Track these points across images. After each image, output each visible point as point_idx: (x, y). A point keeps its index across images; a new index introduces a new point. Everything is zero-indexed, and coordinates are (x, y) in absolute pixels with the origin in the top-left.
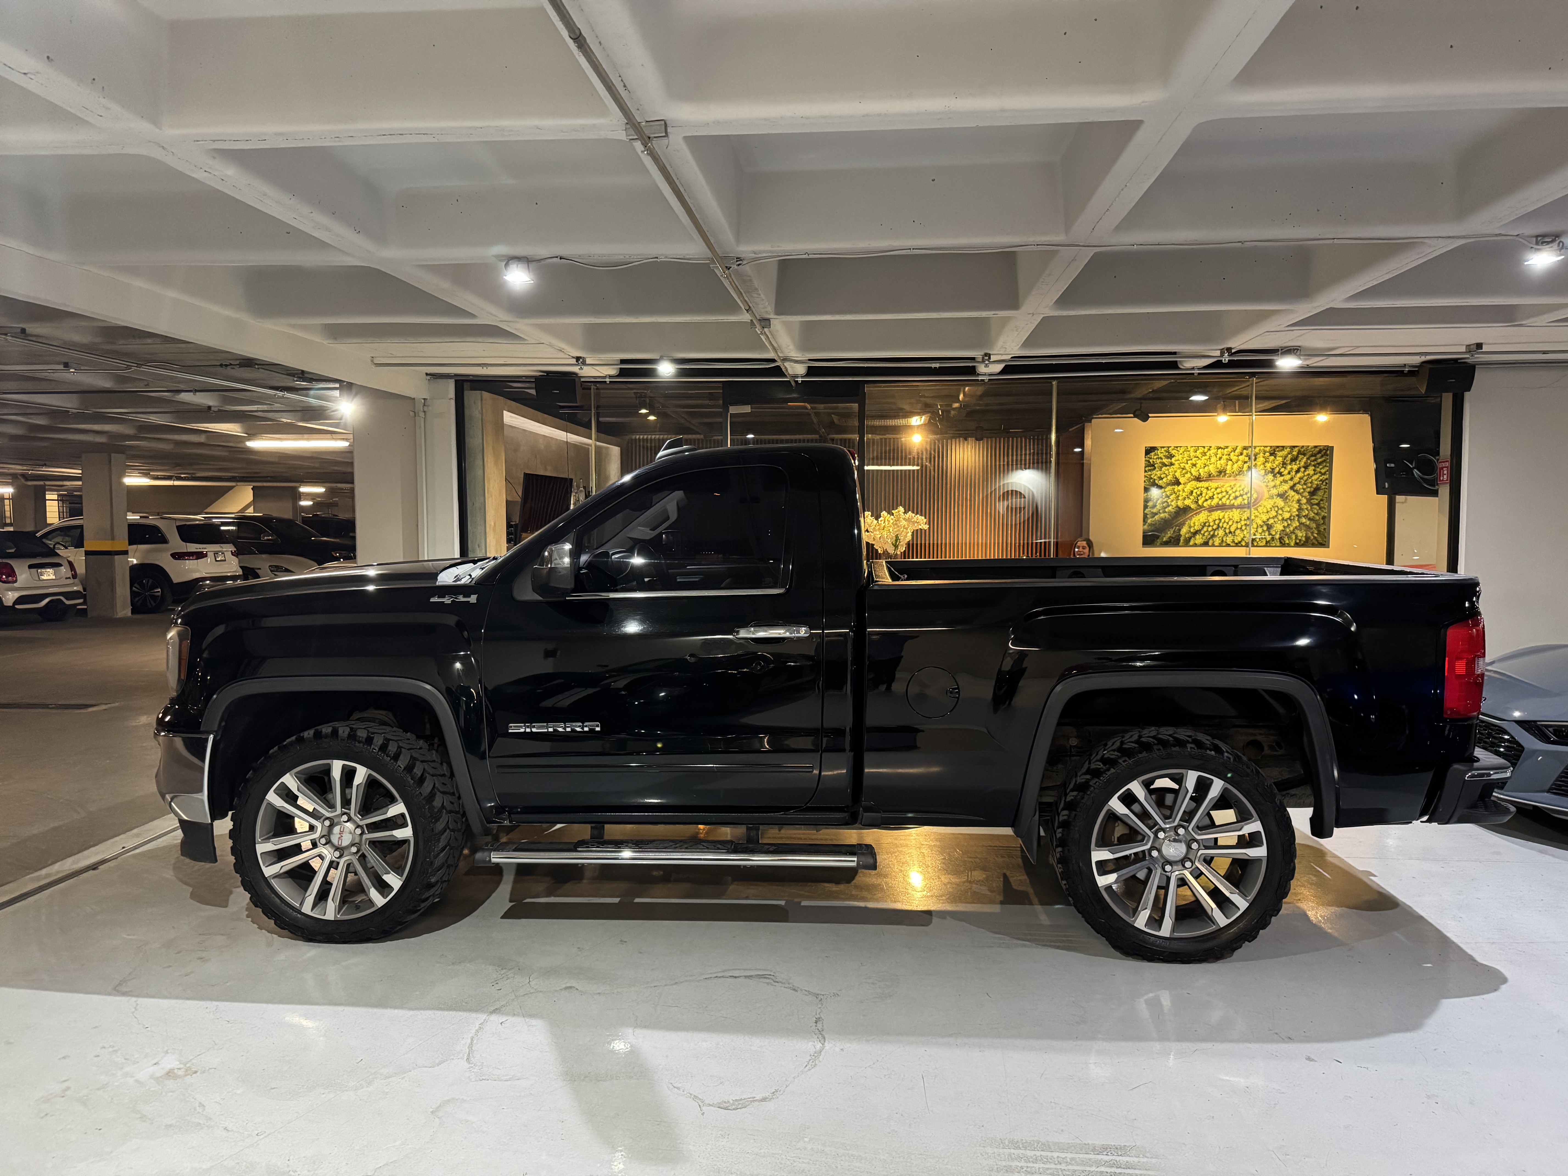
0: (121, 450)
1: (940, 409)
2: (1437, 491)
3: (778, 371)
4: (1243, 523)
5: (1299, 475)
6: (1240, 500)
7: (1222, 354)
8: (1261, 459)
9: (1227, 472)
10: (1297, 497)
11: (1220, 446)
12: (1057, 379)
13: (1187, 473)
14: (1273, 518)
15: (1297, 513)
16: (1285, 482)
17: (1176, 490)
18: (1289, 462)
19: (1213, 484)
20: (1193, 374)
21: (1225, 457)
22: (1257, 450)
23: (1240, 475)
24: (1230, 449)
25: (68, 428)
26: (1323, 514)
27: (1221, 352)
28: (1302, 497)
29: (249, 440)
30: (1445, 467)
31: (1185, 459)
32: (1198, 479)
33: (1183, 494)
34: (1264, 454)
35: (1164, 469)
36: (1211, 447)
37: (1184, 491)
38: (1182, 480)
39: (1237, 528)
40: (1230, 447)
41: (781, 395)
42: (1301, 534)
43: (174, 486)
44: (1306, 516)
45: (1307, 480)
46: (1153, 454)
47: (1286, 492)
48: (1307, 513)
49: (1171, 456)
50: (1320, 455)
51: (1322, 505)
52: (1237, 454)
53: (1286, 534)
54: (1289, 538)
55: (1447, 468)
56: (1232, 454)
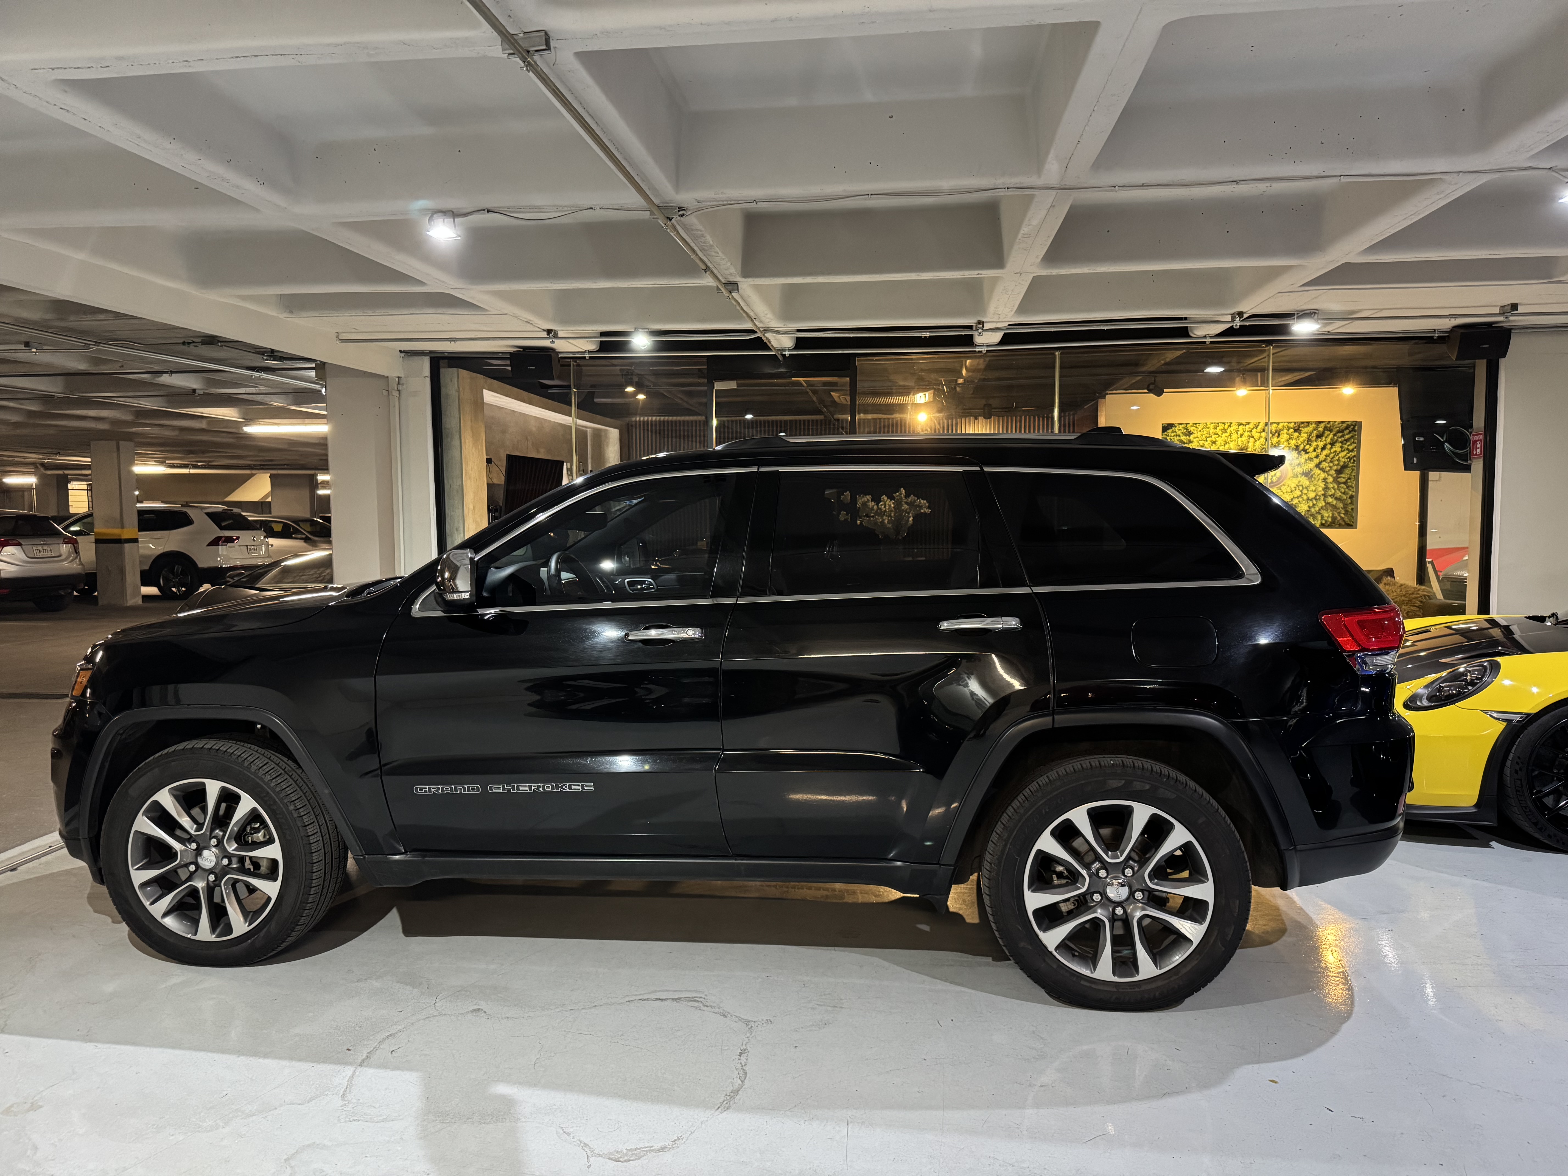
0: (129, 437)
1: (944, 385)
2: (1470, 466)
3: (760, 344)
5: (1325, 452)
7: (1233, 320)
8: (1284, 436)
9: (1248, 450)
10: (1323, 475)
11: (1241, 422)
12: (1060, 350)
14: (1298, 497)
15: (1323, 492)
16: (1311, 459)
18: (1314, 438)
20: (1205, 342)
21: (1246, 434)
24: (1251, 426)
25: (61, 414)
26: (1351, 493)
27: (1232, 317)
28: (1329, 475)
29: (246, 425)
30: (1478, 440)
31: (1204, 436)
34: (1288, 430)
36: (1231, 423)
40: (1252, 424)
41: (768, 370)
42: (1327, 514)
43: (190, 474)
44: (1332, 496)
45: (1334, 457)
46: (1170, 431)
47: (1311, 470)
48: (1333, 492)
49: (1189, 434)
50: (1348, 431)
51: (1350, 484)
52: (1259, 430)
53: (1311, 515)
54: (1315, 518)
55: (1481, 441)
56: (1254, 430)
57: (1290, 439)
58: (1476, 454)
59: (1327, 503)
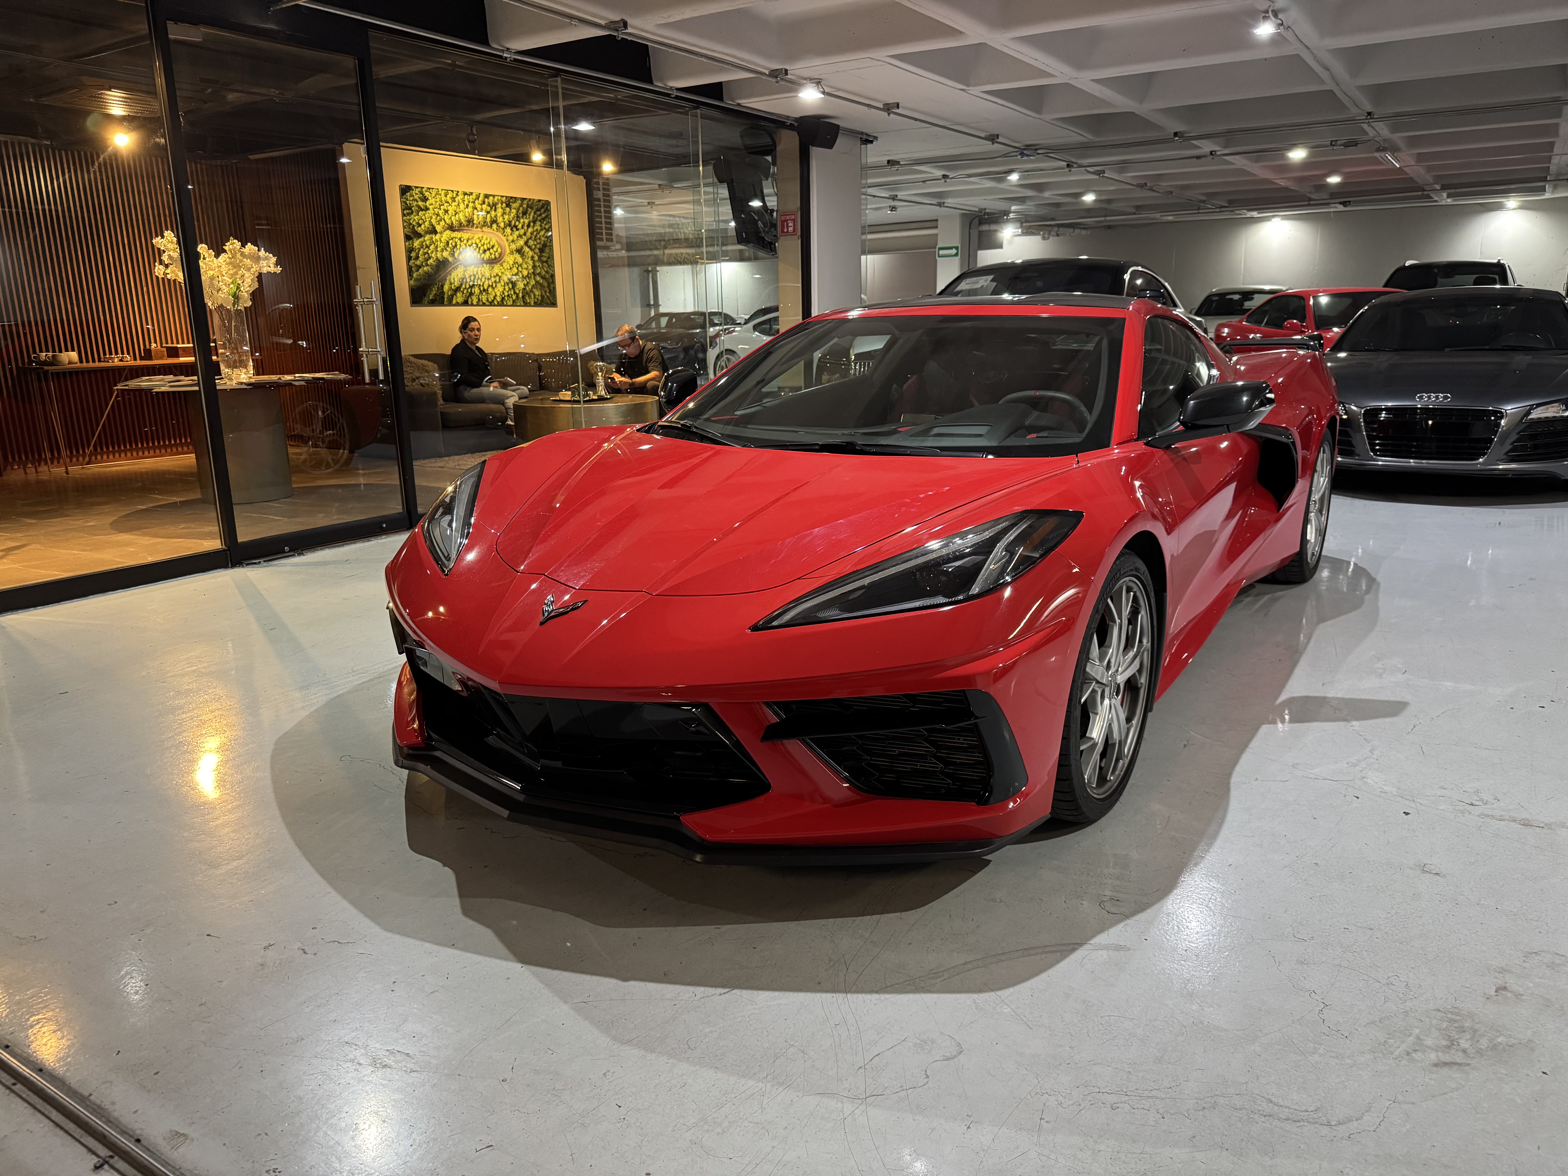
4: (493, 279)
5: (530, 230)
6: (488, 252)
8: (500, 211)
9: (475, 222)
10: (531, 253)
11: (465, 191)
13: (441, 220)
14: (516, 274)
15: (532, 271)
16: (520, 236)
17: (434, 240)
18: (521, 215)
19: (465, 235)
21: (471, 205)
22: (496, 199)
23: (485, 226)
24: (474, 196)
26: (551, 272)
28: (535, 253)
30: (789, 220)
31: (437, 204)
32: (451, 228)
33: (441, 245)
34: (502, 204)
35: (420, 213)
36: (458, 192)
37: (441, 241)
38: (439, 228)
39: (489, 286)
40: (474, 194)
42: (537, 293)
44: (539, 274)
45: (536, 236)
46: (408, 194)
47: (522, 247)
48: (539, 270)
49: (425, 199)
50: (543, 210)
51: (549, 263)
52: (480, 202)
53: (527, 293)
54: (529, 296)
55: (794, 220)
56: (477, 202)
57: (504, 213)
58: (788, 231)
59: (537, 282)
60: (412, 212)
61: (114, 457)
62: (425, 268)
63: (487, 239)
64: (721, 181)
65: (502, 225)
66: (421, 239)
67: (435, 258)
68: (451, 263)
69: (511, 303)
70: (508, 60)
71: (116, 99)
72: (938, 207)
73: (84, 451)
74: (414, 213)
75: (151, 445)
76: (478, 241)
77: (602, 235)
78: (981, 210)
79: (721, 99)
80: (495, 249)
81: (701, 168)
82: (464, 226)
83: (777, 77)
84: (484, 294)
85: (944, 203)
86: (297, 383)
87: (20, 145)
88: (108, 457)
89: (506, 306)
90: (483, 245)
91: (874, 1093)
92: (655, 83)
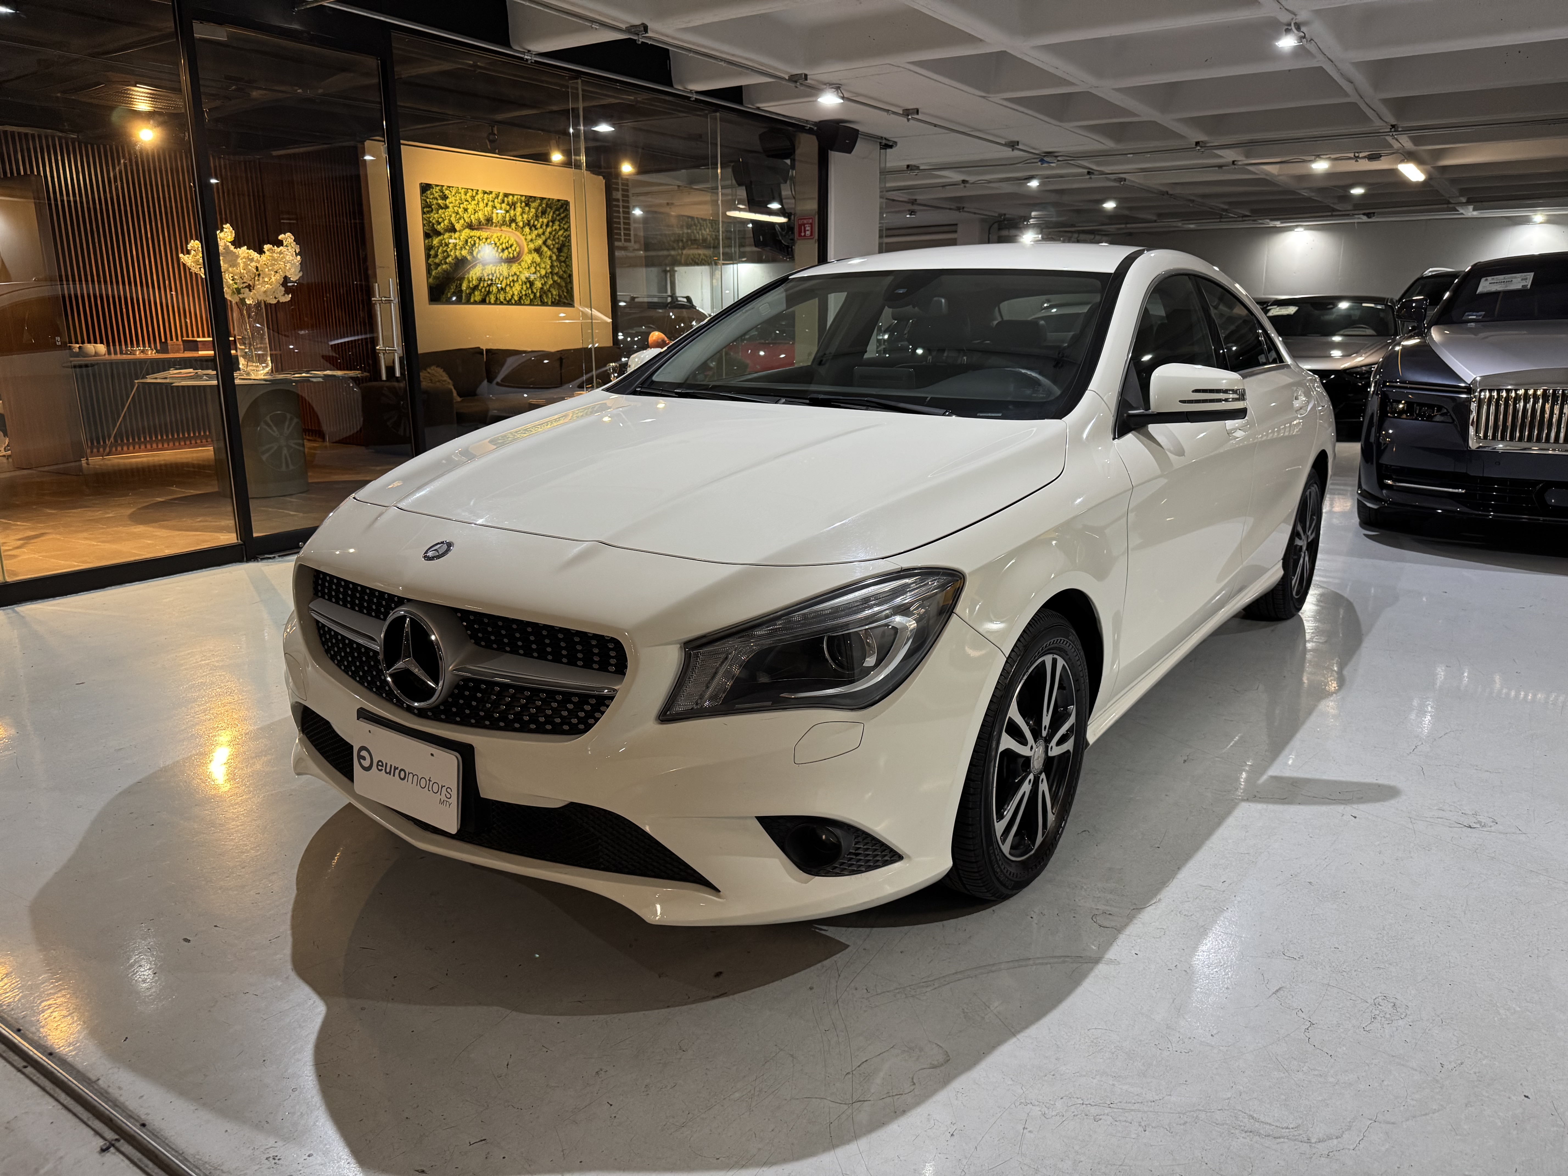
2: (793, 248)
4: (511, 278)
5: (549, 230)
6: (506, 251)
8: (519, 210)
9: (494, 221)
10: (549, 253)
11: (485, 190)
13: (460, 218)
14: (535, 273)
15: (550, 270)
16: (539, 236)
17: (453, 238)
18: (540, 215)
19: (484, 234)
21: (490, 204)
22: (515, 199)
23: (504, 225)
24: (493, 195)
26: (569, 272)
28: (553, 253)
30: (806, 224)
31: (457, 202)
32: (470, 226)
33: (460, 243)
34: (521, 204)
35: (440, 211)
36: (478, 190)
37: (460, 239)
38: (458, 227)
39: (507, 285)
40: (494, 193)
42: (555, 292)
44: (557, 274)
45: (554, 236)
46: (429, 192)
47: (541, 247)
48: (556, 270)
49: (445, 197)
50: (562, 210)
51: (568, 263)
52: (499, 201)
53: (545, 293)
54: (547, 296)
55: (811, 224)
56: (496, 201)
57: (523, 212)
58: (805, 235)
59: (554, 281)
60: (432, 210)
61: (134, 448)
62: (444, 266)
63: (505, 238)
64: (740, 184)
65: (521, 224)
66: (441, 238)
67: (454, 256)
68: (469, 261)
69: (528, 302)
70: (529, 62)
71: (141, 94)
72: (957, 212)
73: (104, 442)
74: (434, 212)
75: (170, 437)
76: (496, 240)
77: (620, 235)
78: (1000, 215)
79: (741, 103)
80: (513, 248)
81: (719, 171)
82: (483, 225)
83: (796, 82)
84: (502, 292)
85: (963, 208)
86: (314, 380)
87: (46, 137)
88: (128, 449)
89: (524, 305)
90: (501, 244)
91: (861, 1099)
92: (676, 86)
